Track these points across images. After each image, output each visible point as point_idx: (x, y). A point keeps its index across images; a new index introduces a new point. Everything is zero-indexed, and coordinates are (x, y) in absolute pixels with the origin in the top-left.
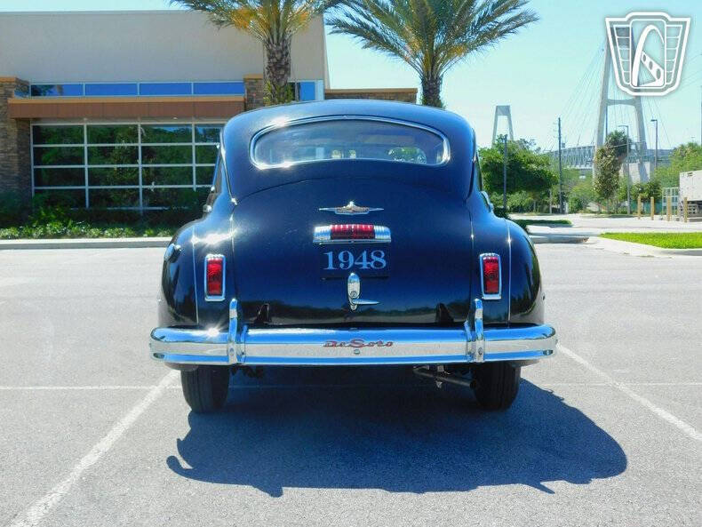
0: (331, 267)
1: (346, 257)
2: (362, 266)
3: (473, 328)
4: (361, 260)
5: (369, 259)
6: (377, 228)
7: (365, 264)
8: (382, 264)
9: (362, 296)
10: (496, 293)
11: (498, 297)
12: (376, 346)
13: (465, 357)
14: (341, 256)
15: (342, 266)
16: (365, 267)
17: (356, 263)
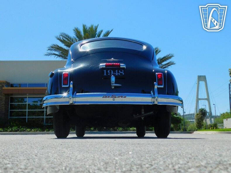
0: (105, 74)
1: (110, 72)
2: (116, 74)
3: (154, 94)
4: (116, 73)
5: (118, 72)
6: (121, 64)
7: (117, 74)
8: (123, 74)
9: (116, 83)
10: (162, 85)
11: (162, 87)
12: (120, 97)
13: (151, 103)
14: (109, 71)
15: (109, 74)
16: (117, 75)
17: (114, 74)
